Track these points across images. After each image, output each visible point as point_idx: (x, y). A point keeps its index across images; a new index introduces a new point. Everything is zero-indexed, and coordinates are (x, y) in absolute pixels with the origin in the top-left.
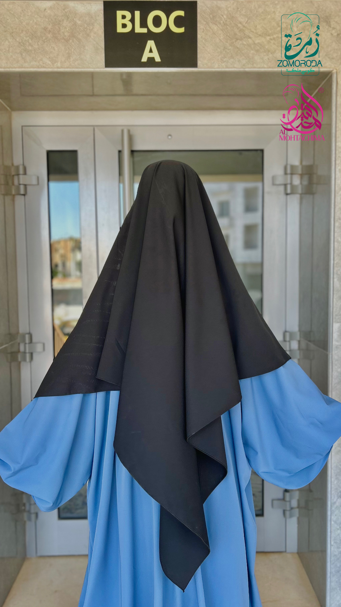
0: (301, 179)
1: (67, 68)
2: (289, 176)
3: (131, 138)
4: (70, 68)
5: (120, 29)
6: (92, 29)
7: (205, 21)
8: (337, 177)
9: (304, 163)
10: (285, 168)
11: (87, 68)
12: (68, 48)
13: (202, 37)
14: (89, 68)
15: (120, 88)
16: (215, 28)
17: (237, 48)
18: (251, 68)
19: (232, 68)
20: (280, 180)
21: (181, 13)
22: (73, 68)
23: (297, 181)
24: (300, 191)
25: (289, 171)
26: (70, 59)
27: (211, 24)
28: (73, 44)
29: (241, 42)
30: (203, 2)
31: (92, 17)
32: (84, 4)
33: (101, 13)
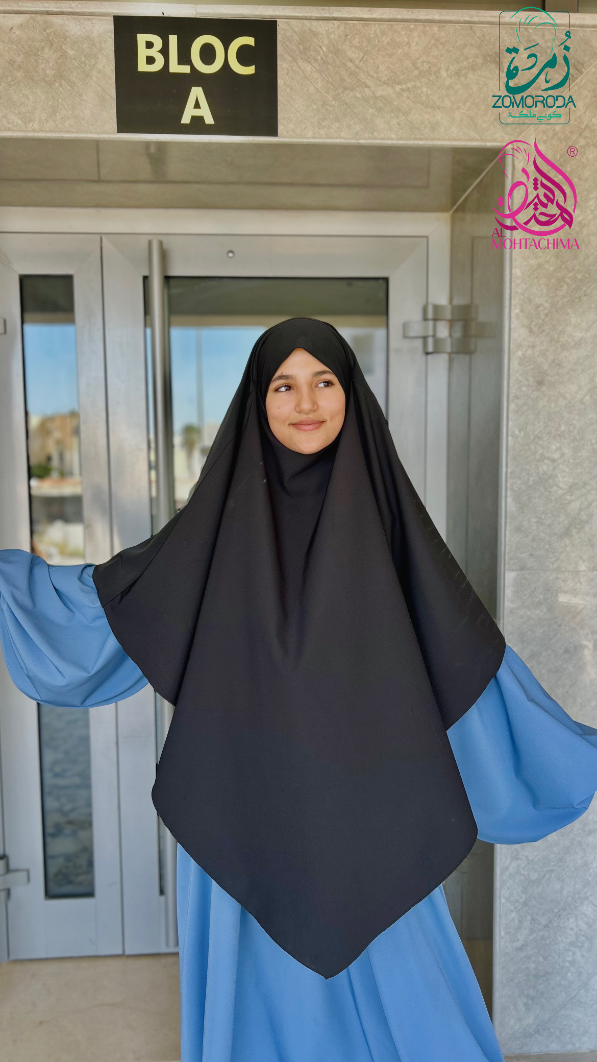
0: (451, 328)
1: (51, 131)
2: (431, 323)
3: (164, 256)
4: (56, 132)
5: (143, 66)
6: (95, 65)
7: (290, 56)
8: (512, 326)
9: (456, 302)
10: (425, 310)
11: (87, 132)
12: (53, 98)
13: (285, 83)
14: (91, 132)
15: (145, 169)
16: (308, 68)
17: (346, 104)
18: (369, 138)
19: (336, 138)
20: (417, 329)
21: (250, 41)
22: (62, 132)
23: (443, 331)
24: (448, 348)
25: (430, 315)
26: (56, 116)
27: (300, 61)
28: (61, 89)
29: (351, 94)
30: (287, 22)
31: (94, 44)
32: (79, 22)
33: (110, 38)
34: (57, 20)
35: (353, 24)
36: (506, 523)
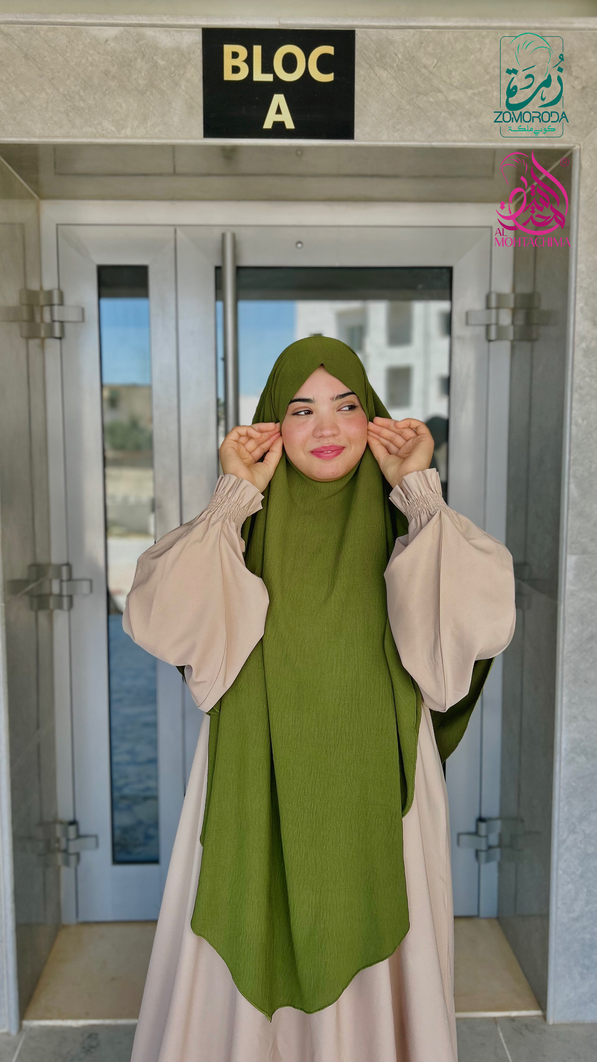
0: (514, 315)
1: (142, 138)
2: (494, 311)
3: (237, 248)
4: (147, 138)
5: (228, 76)
6: (184, 74)
7: (368, 64)
8: (577, 319)
9: (519, 290)
10: (488, 299)
12: (144, 105)
13: (362, 89)
14: (179, 138)
16: (384, 74)
17: (420, 108)
18: (440, 141)
19: (410, 141)
20: (479, 317)
21: (329, 50)
22: (153, 138)
23: (506, 319)
24: (510, 335)
25: (493, 303)
26: (147, 123)
27: (376, 68)
28: (152, 98)
29: (425, 98)
30: (365, 31)
31: (183, 55)
32: (170, 33)
33: (198, 49)
34: (149, 32)
35: (428, 32)
36: (568, 509)
